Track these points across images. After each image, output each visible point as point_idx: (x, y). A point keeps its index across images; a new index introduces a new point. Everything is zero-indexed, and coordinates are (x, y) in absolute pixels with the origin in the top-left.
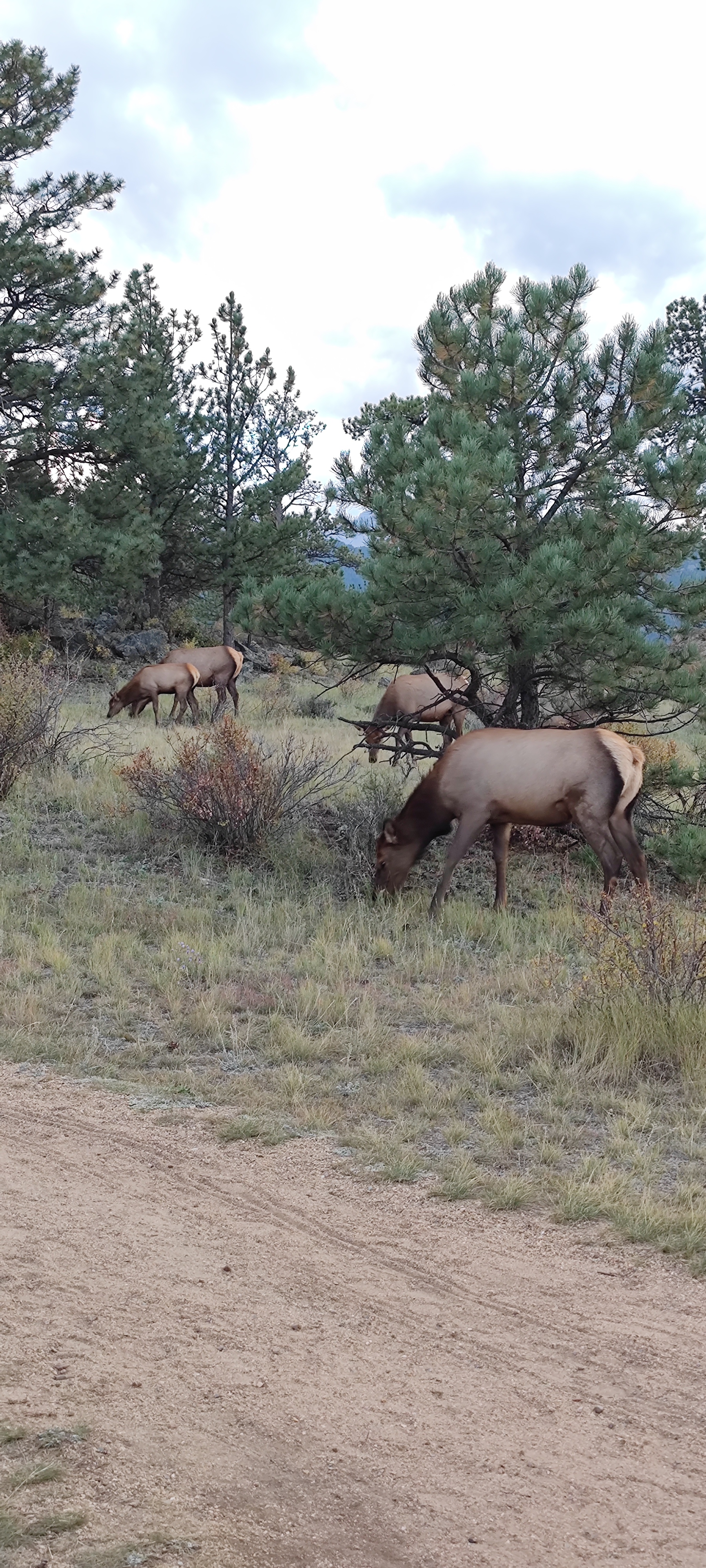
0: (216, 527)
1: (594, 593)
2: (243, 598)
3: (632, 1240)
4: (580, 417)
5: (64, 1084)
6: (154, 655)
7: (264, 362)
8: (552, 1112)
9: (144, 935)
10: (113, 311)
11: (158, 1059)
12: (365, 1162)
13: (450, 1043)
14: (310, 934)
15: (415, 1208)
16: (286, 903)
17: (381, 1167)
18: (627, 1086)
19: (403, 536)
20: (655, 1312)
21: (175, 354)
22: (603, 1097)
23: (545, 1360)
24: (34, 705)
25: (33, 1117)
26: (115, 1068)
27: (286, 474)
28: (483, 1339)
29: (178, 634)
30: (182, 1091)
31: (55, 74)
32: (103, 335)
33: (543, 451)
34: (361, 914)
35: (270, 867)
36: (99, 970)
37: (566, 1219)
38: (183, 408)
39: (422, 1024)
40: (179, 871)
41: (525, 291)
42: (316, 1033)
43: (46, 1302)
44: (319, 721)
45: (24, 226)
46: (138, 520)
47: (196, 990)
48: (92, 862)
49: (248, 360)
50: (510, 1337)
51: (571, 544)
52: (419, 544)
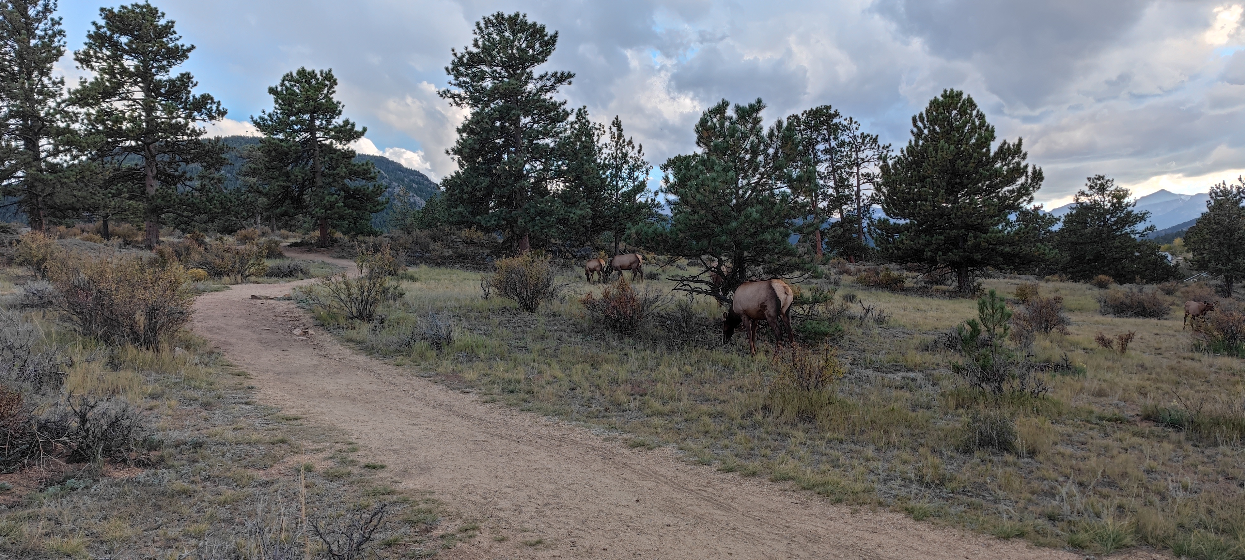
0: (611, 206)
1: (768, 227)
2: (627, 232)
3: (804, 489)
4: (761, 158)
5: (565, 424)
6: (588, 257)
7: (630, 142)
8: (764, 436)
9: (592, 365)
10: (572, 123)
11: (601, 414)
12: (689, 456)
13: (719, 408)
14: (658, 364)
15: (712, 475)
16: (648, 352)
17: (697, 458)
18: (794, 425)
19: (691, 205)
20: (817, 519)
21: (595, 140)
22: (784, 430)
23: (773, 539)
24: (545, 275)
25: (554, 438)
26: (585, 418)
27: (638, 186)
28: (747, 530)
29: (597, 248)
30: (612, 428)
31: (549, 34)
32: (568, 133)
33: (746, 172)
34: (678, 357)
35: (640, 338)
36: (575, 378)
37: (775, 480)
38: (599, 161)
39: (707, 400)
40: (604, 340)
41: (738, 109)
42: (664, 404)
43: (564, 514)
44: (654, 281)
45: (538, 92)
46: (582, 204)
47: (614, 387)
48: (570, 337)
49: (624, 141)
50: (758, 530)
51: (759, 207)
52: (698, 209)
